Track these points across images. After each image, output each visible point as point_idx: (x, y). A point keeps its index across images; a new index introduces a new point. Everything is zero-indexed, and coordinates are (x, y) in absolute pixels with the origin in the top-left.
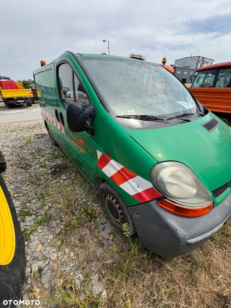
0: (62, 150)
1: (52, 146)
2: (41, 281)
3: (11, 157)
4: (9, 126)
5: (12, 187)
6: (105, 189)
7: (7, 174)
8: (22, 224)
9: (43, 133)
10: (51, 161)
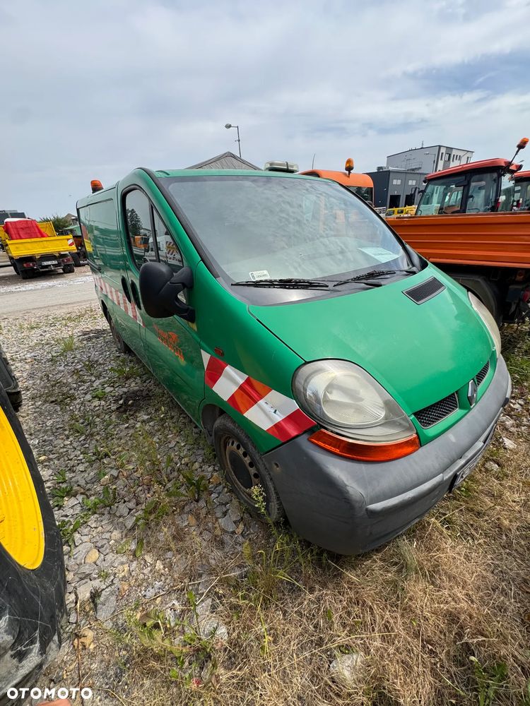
0: (139, 362)
1: (118, 355)
2: (96, 618)
3: (31, 382)
4: (25, 317)
5: (34, 443)
6: (221, 427)
7: (23, 417)
8: (56, 512)
9: (98, 328)
10: (117, 385)
